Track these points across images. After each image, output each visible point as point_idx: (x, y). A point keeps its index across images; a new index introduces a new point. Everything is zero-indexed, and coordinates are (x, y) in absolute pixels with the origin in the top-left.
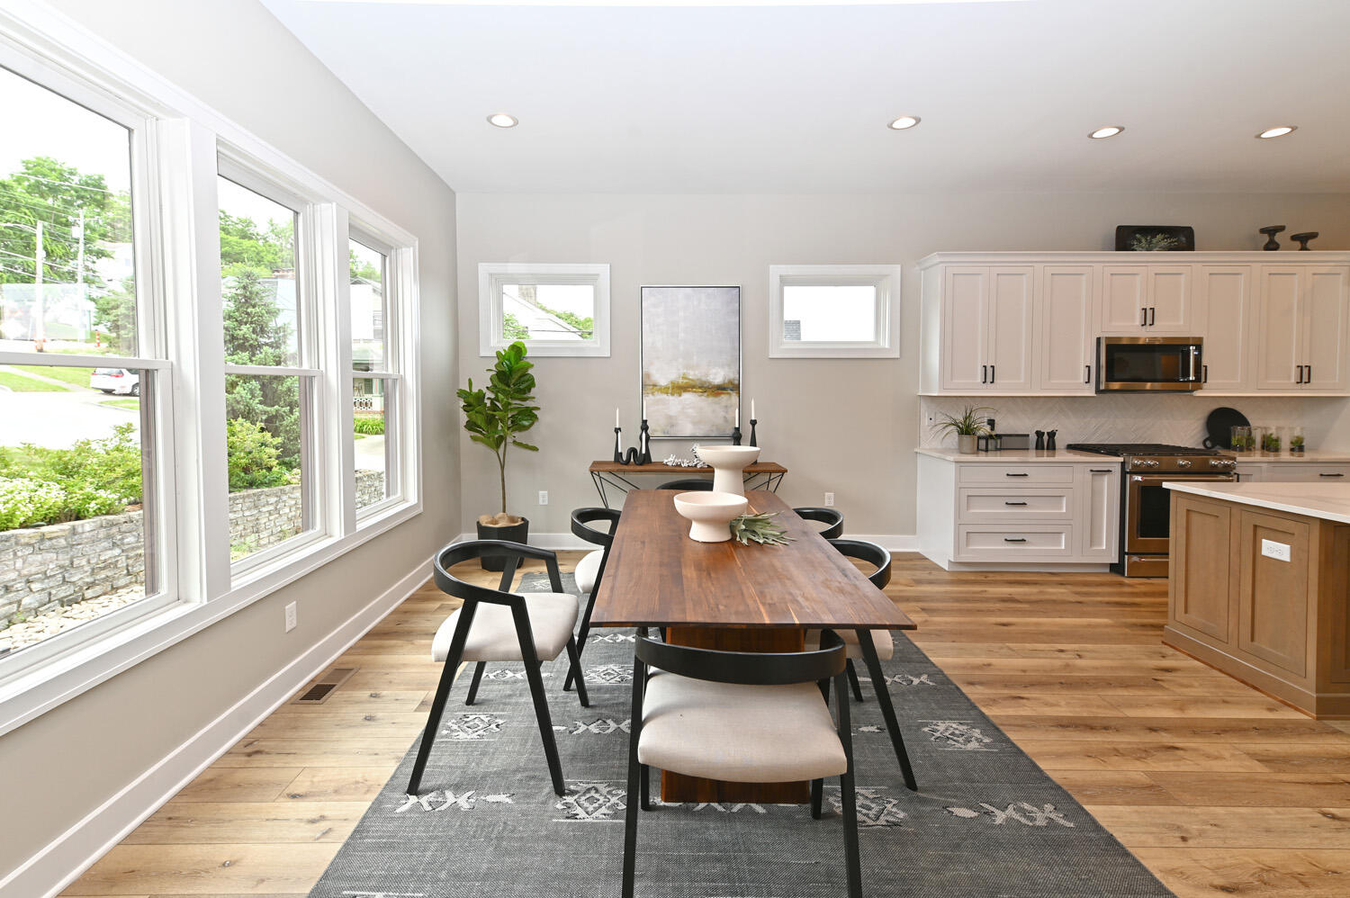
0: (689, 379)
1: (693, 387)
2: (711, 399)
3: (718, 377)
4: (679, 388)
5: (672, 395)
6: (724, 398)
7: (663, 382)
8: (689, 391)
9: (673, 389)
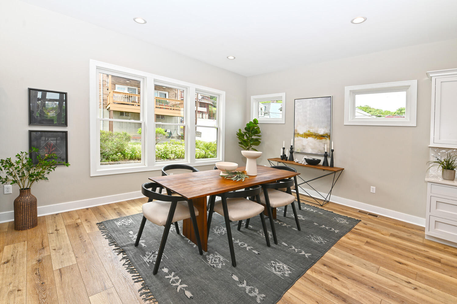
0: (311, 132)
1: (312, 135)
2: (318, 140)
3: (321, 132)
4: (307, 135)
5: (304, 138)
6: (324, 140)
7: (301, 133)
8: (310, 137)
9: (304, 135)
